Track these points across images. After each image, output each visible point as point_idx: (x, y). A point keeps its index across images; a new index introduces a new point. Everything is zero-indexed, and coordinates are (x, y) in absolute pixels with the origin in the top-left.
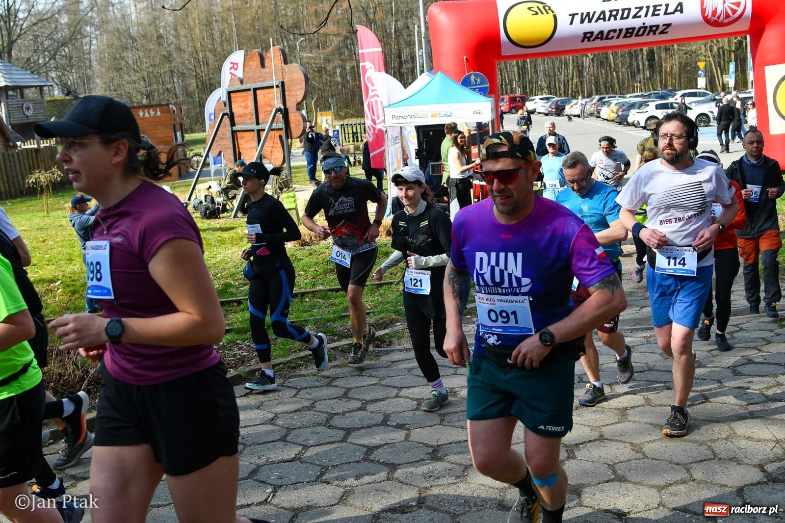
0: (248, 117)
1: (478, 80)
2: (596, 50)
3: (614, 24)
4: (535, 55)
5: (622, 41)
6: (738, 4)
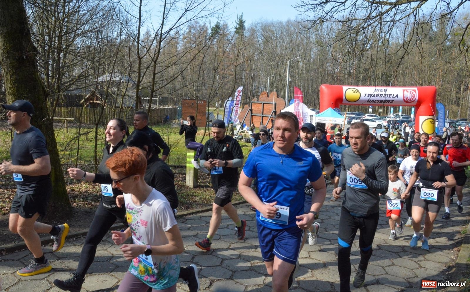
0: (259, 112)
1: (338, 111)
2: (371, 105)
3: (377, 98)
4: (353, 104)
5: (379, 103)
6: (414, 97)
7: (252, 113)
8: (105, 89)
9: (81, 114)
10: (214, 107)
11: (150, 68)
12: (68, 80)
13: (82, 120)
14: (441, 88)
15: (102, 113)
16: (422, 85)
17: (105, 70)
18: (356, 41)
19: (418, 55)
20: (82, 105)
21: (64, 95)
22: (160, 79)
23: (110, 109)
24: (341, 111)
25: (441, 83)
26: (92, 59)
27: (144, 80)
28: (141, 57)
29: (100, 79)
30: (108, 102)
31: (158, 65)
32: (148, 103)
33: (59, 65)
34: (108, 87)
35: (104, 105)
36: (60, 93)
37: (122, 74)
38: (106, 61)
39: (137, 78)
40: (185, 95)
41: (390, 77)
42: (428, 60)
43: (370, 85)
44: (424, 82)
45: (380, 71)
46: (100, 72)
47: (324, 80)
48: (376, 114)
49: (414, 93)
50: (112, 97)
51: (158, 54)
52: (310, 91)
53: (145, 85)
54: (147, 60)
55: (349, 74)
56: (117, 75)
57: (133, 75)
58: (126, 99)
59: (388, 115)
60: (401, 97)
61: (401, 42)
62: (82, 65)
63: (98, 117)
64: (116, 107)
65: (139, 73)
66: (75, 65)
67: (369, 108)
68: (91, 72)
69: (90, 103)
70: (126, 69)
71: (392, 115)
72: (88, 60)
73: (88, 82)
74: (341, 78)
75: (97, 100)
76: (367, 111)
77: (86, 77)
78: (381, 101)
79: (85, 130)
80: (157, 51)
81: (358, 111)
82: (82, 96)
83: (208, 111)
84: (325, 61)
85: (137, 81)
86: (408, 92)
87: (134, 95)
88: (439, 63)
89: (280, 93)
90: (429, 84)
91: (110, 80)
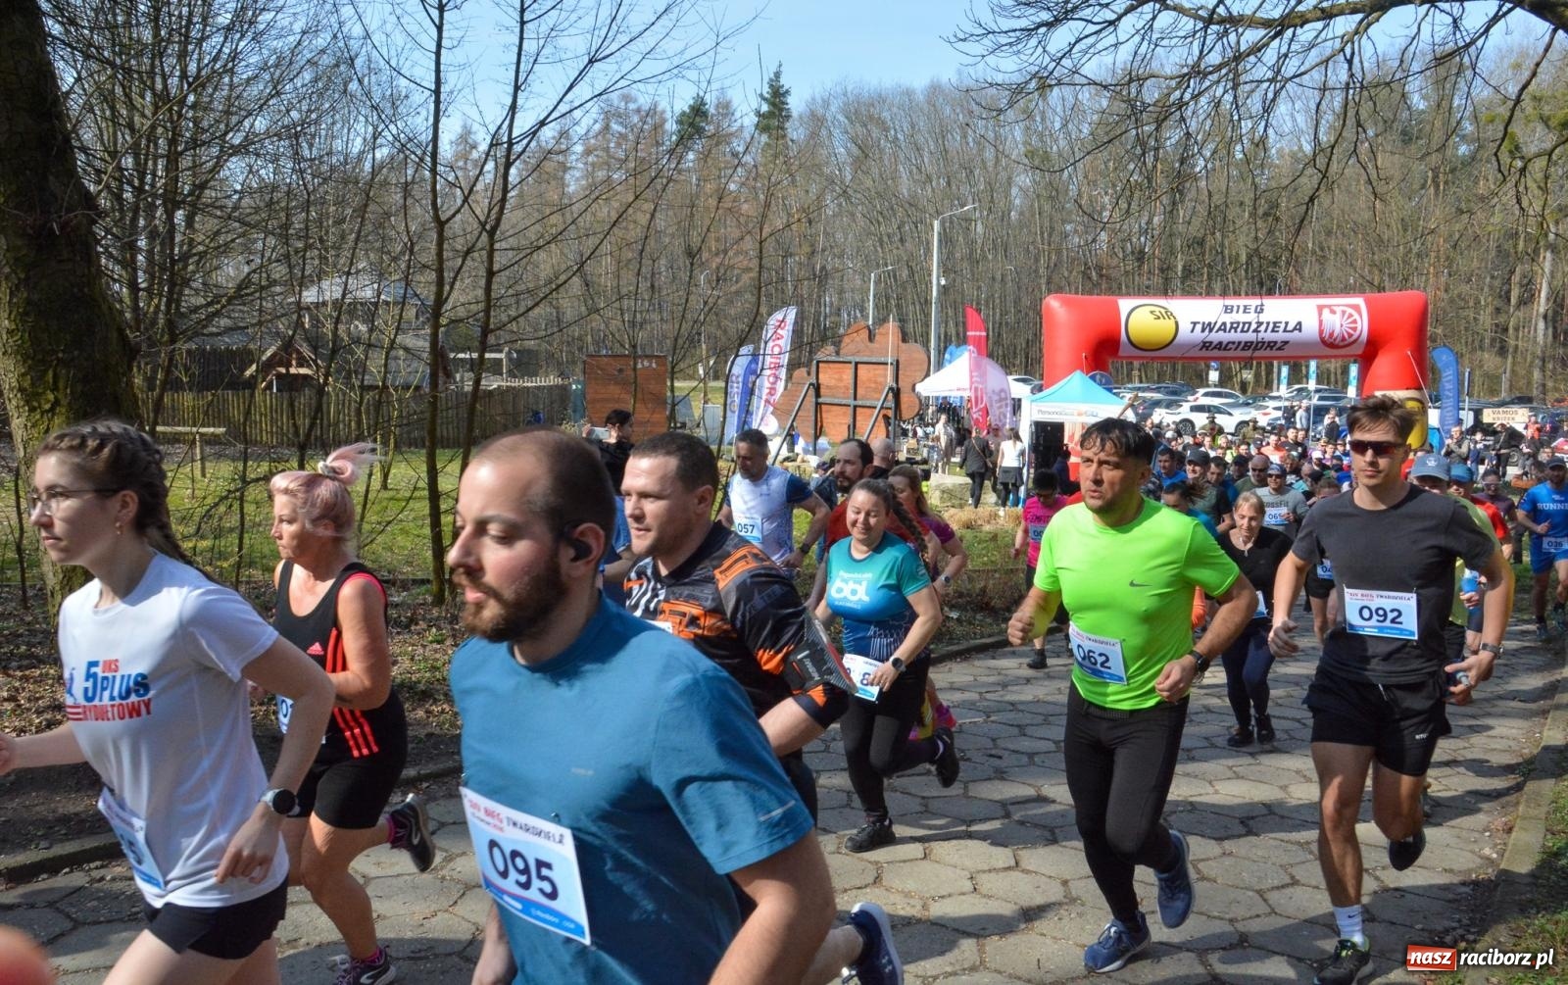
0: (842, 391)
1: (1104, 380)
2: (1215, 359)
3: (1234, 336)
4: (1153, 358)
5: (1240, 353)
6: (1355, 329)
7: (818, 395)
8: (328, 328)
9: (248, 413)
10: (691, 378)
11: (476, 255)
12: (202, 301)
13: (253, 433)
14: (1445, 296)
15: (318, 410)
16: (1381, 289)
17: (327, 265)
18: (1157, 149)
19: (1365, 190)
20: (250, 385)
21: (189, 352)
22: (511, 292)
23: (344, 394)
24: (1117, 382)
25: (1443, 279)
26: (280, 227)
27: (455, 294)
28: (443, 218)
29: (310, 296)
30: (338, 371)
31: (504, 245)
32: (472, 370)
33: (172, 250)
34: (338, 321)
35: (326, 383)
36: (178, 345)
37: (381, 275)
38: (327, 232)
39: (433, 288)
40: (596, 343)
41: (1275, 264)
42: (1398, 207)
43: (1209, 293)
44: (1386, 278)
45: (1241, 244)
46: (307, 273)
47: (1056, 278)
48: (1233, 388)
49: (1356, 316)
50: (352, 353)
51: (502, 208)
52: (1011, 318)
53: (461, 312)
54: (462, 226)
55: (1140, 256)
56: (365, 279)
57: (418, 277)
58: (396, 358)
59: (1271, 390)
60: (1311, 328)
61: (1308, 148)
62: (247, 249)
63: (304, 423)
64: (363, 388)
65: (440, 271)
66: (225, 249)
67: (1208, 368)
68: (279, 271)
69: (279, 376)
70: (395, 259)
71: (1283, 390)
72: (267, 233)
73: (270, 305)
74: (1114, 273)
75: (300, 365)
76: (1202, 380)
77: (262, 288)
78: (1248, 345)
79: (264, 467)
80: (498, 195)
81: (1174, 380)
82: (250, 352)
83: (672, 391)
84: (1057, 216)
85: (432, 298)
86: (1333, 312)
87: (422, 344)
88: (1437, 214)
89: (910, 328)
90: (1405, 283)
91: (344, 296)
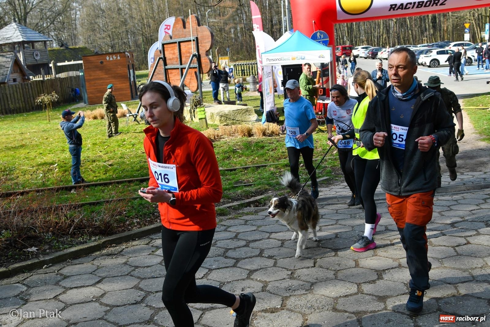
0: (175, 60)
1: (322, 36)
5: (415, 10)
7: (165, 64)
78: (421, 4)
